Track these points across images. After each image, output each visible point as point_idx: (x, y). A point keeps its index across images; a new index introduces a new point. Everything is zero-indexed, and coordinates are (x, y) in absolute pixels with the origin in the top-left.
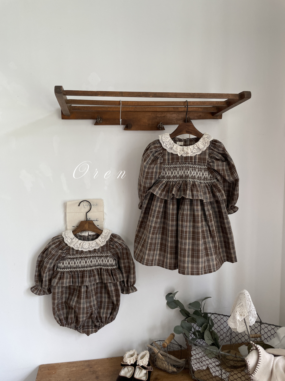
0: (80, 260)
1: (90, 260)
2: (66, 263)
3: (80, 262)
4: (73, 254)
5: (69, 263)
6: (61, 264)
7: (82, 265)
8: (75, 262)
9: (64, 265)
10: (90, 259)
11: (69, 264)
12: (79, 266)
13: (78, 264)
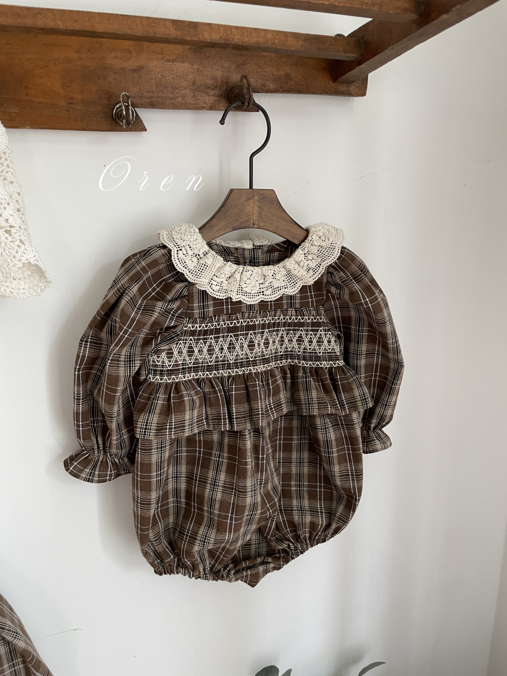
0: (229, 339)
1: (262, 337)
2: (180, 352)
3: (231, 347)
4: (203, 318)
5: (191, 352)
6: (164, 354)
7: (237, 355)
8: (210, 346)
9: (173, 359)
10: (264, 333)
11: (189, 356)
12: (228, 361)
13: (221, 353)
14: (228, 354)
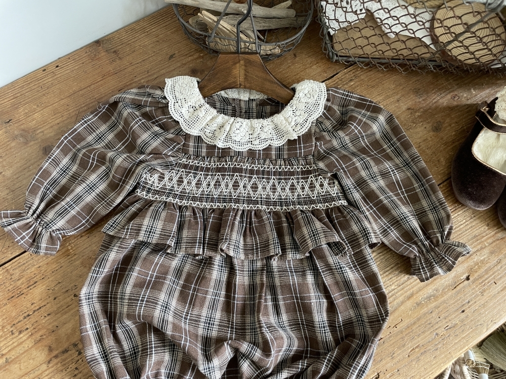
0: (216, 178)
1: (250, 181)
2: (171, 179)
3: (217, 184)
4: (197, 156)
5: (180, 181)
6: (156, 177)
7: (221, 192)
8: (199, 181)
9: (162, 183)
10: (252, 177)
12: (212, 195)
13: (208, 188)
14: (213, 190)
